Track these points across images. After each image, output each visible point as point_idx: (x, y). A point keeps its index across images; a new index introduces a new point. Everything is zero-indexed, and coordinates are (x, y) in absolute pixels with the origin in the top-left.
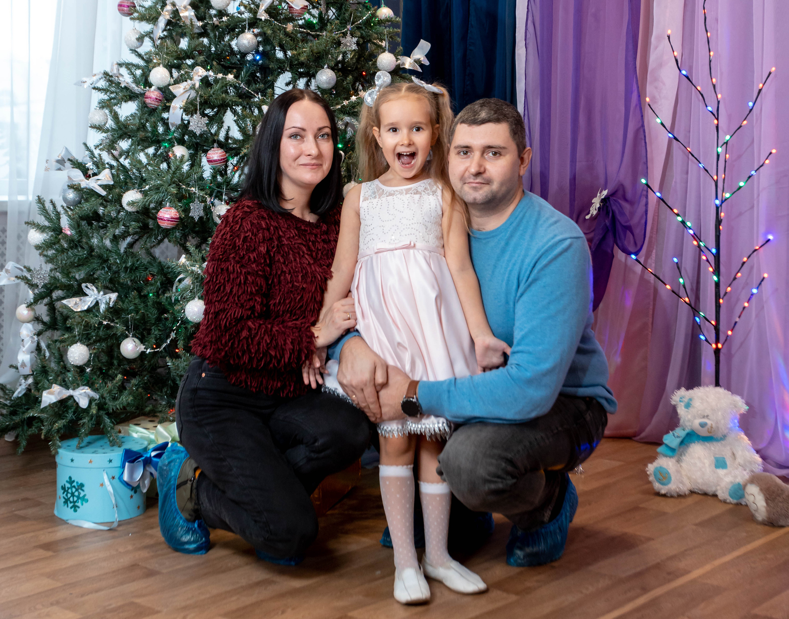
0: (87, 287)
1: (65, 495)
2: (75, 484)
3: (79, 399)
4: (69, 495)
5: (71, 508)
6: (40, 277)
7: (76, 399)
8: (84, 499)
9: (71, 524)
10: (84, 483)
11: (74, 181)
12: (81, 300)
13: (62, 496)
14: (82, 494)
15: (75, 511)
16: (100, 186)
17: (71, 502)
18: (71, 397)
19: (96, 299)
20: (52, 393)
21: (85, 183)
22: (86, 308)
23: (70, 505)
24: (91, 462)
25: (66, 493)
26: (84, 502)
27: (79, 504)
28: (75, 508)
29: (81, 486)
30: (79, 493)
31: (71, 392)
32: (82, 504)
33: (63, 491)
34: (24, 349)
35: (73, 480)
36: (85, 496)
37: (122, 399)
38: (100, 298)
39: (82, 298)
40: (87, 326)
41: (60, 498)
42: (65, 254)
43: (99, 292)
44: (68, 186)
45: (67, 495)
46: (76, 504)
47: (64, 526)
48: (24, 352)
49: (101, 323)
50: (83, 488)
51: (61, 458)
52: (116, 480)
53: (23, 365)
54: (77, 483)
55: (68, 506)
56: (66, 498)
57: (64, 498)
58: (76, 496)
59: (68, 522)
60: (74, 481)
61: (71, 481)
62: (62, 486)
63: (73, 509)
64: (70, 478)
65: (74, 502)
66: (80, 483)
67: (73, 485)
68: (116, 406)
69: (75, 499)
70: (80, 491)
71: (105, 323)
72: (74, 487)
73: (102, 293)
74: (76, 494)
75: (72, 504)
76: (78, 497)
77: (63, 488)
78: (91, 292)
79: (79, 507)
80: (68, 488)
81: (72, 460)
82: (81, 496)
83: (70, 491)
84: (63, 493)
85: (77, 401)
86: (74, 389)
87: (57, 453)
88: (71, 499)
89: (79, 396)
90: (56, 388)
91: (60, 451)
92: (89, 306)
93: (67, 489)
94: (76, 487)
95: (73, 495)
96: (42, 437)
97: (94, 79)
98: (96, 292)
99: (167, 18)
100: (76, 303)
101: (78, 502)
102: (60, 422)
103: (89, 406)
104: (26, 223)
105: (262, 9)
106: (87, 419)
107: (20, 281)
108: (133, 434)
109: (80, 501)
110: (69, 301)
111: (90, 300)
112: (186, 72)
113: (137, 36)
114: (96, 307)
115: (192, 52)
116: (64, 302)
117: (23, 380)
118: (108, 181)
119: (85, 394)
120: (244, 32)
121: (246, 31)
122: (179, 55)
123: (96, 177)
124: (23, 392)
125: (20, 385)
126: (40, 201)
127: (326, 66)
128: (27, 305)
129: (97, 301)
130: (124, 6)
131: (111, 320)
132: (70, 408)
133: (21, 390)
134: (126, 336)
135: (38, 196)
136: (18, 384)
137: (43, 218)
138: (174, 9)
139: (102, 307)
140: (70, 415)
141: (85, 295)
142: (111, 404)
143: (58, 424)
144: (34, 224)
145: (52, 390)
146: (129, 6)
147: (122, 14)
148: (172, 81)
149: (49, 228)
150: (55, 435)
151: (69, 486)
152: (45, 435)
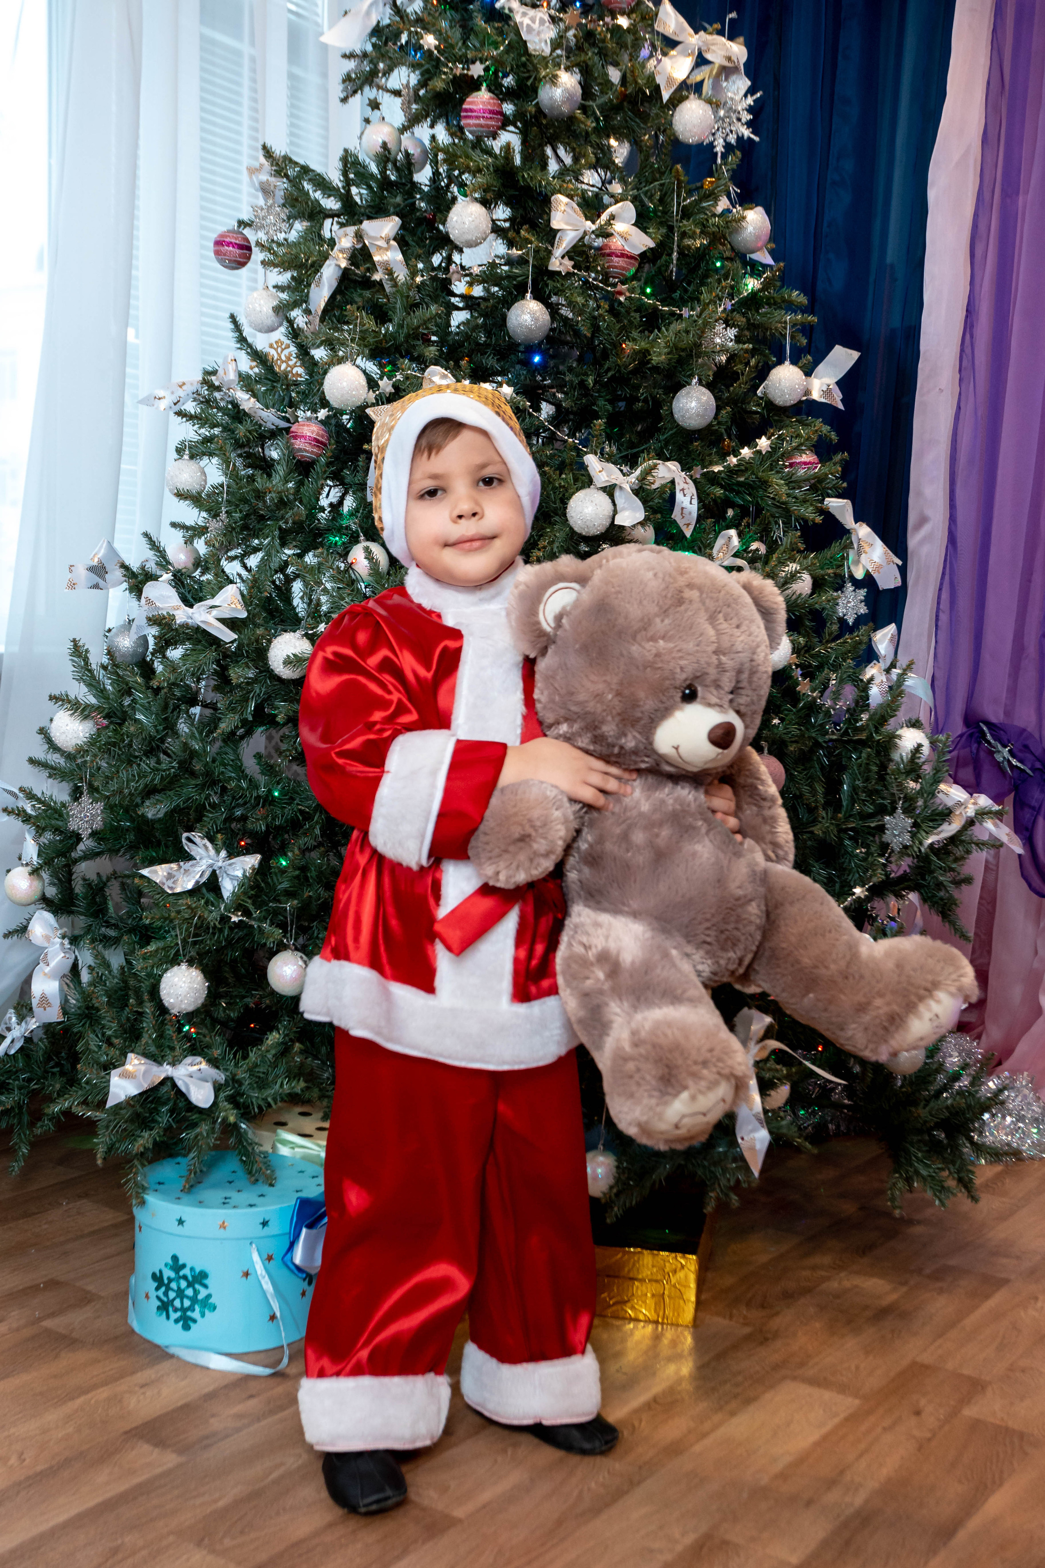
0: (189, 840)
1: (160, 1293)
2: (186, 1272)
3: (187, 1086)
4: (172, 1295)
5: (177, 1321)
6: (86, 816)
7: (180, 1084)
8: (207, 1304)
9: (178, 1358)
10: (207, 1269)
11: (159, 608)
12: (180, 867)
13: (153, 1294)
14: (203, 1293)
15: (186, 1327)
16: (222, 621)
17: (176, 1310)
18: (169, 1081)
19: (211, 866)
20: (126, 1075)
21: (183, 615)
22: (190, 886)
23: (174, 1316)
24: (223, 1226)
25: (163, 1289)
26: (207, 1312)
27: (196, 1315)
28: (186, 1322)
29: (200, 1278)
30: (196, 1292)
31: (167, 1070)
32: (203, 1315)
33: (156, 1284)
34: (47, 970)
35: (181, 1262)
36: (209, 1296)
37: (282, 1084)
38: (220, 864)
39: (182, 863)
40: (202, 927)
41: (147, 1297)
42: (136, 767)
43: (218, 852)
44: (149, 619)
45: (166, 1294)
46: (189, 1313)
47: (166, 1365)
48: (45, 974)
49: (225, 919)
50: (206, 1282)
51: (153, 1215)
52: (277, 1262)
53: (45, 1001)
54: (192, 1269)
55: (168, 1317)
56: (165, 1299)
57: (158, 1298)
58: (188, 1297)
59: (172, 1351)
60: (184, 1266)
61: (176, 1265)
62: (154, 1276)
63: (181, 1323)
64: (175, 1258)
65: (184, 1310)
66: (197, 1271)
67: (181, 1273)
68: (265, 1099)
69: (187, 1303)
70: (197, 1286)
71: (235, 919)
72: (185, 1277)
73: (223, 853)
74: (190, 1292)
75: (179, 1314)
76: (194, 1300)
77: (158, 1278)
78: (201, 851)
79: (195, 1321)
80: (170, 1280)
81: (181, 1222)
82: (200, 1297)
83: (174, 1285)
84: (157, 1289)
85: (183, 1089)
86: (173, 1064)
88: (177, 1303)
89: (187, 1080)
90: (135, 1063)
91: (150, 1200)
92: (197, 882)
93: (166, 1281)
94: (190, 1278)
95: (180, 1293)
96: (99, 1162)
97: (181, 393)
98: (212, 852)
99: (344, 264)
100: (170, 876)
101: (194, 1310)
102: (146, 1134)
103: (215, 1104)
104: (51, 698)
105: (559, 251)
106: (204, 1128)
107: (12, 817)
108: (284, 1151)
109: (197, 1307)
110: (156, 872)
111: (199, 869)
112: (407, 378)
113: (275, 303)
114: (212, 884)
115: (408, 336)
116: (145, 872)
117: (14, 1019)
118: (235, 609)
119: (199, 1075)
120: (523, 298)
121: (528, 295)
122: (381, 342)
123: (210, 602)
124: (18, 1045)
125: (9, 1029)
126: (78, 651)
127: (695, 381)
128: (29, 869)
129: (214, 872)
130: (229, 244)
131: (247, 913)
132: (165, 1104)
133: (12, 1041)
134: (281, 947)
135: (74, 641)
136: (4, 1026)
137: (84, 689)
138: (359, 246)
139: (228, 887)
140: (164, 1118)
141: (188, 857)
142: (255, 1096)
143: (145, 1140)
144: (69, 702)
145: (128, 1067)
146: (241, 247)
147: (222, 262)
148: (371, 397)
149: (98, 709)
150: (136, 1162)
151: (172, 1275)
152: (105, 1159)
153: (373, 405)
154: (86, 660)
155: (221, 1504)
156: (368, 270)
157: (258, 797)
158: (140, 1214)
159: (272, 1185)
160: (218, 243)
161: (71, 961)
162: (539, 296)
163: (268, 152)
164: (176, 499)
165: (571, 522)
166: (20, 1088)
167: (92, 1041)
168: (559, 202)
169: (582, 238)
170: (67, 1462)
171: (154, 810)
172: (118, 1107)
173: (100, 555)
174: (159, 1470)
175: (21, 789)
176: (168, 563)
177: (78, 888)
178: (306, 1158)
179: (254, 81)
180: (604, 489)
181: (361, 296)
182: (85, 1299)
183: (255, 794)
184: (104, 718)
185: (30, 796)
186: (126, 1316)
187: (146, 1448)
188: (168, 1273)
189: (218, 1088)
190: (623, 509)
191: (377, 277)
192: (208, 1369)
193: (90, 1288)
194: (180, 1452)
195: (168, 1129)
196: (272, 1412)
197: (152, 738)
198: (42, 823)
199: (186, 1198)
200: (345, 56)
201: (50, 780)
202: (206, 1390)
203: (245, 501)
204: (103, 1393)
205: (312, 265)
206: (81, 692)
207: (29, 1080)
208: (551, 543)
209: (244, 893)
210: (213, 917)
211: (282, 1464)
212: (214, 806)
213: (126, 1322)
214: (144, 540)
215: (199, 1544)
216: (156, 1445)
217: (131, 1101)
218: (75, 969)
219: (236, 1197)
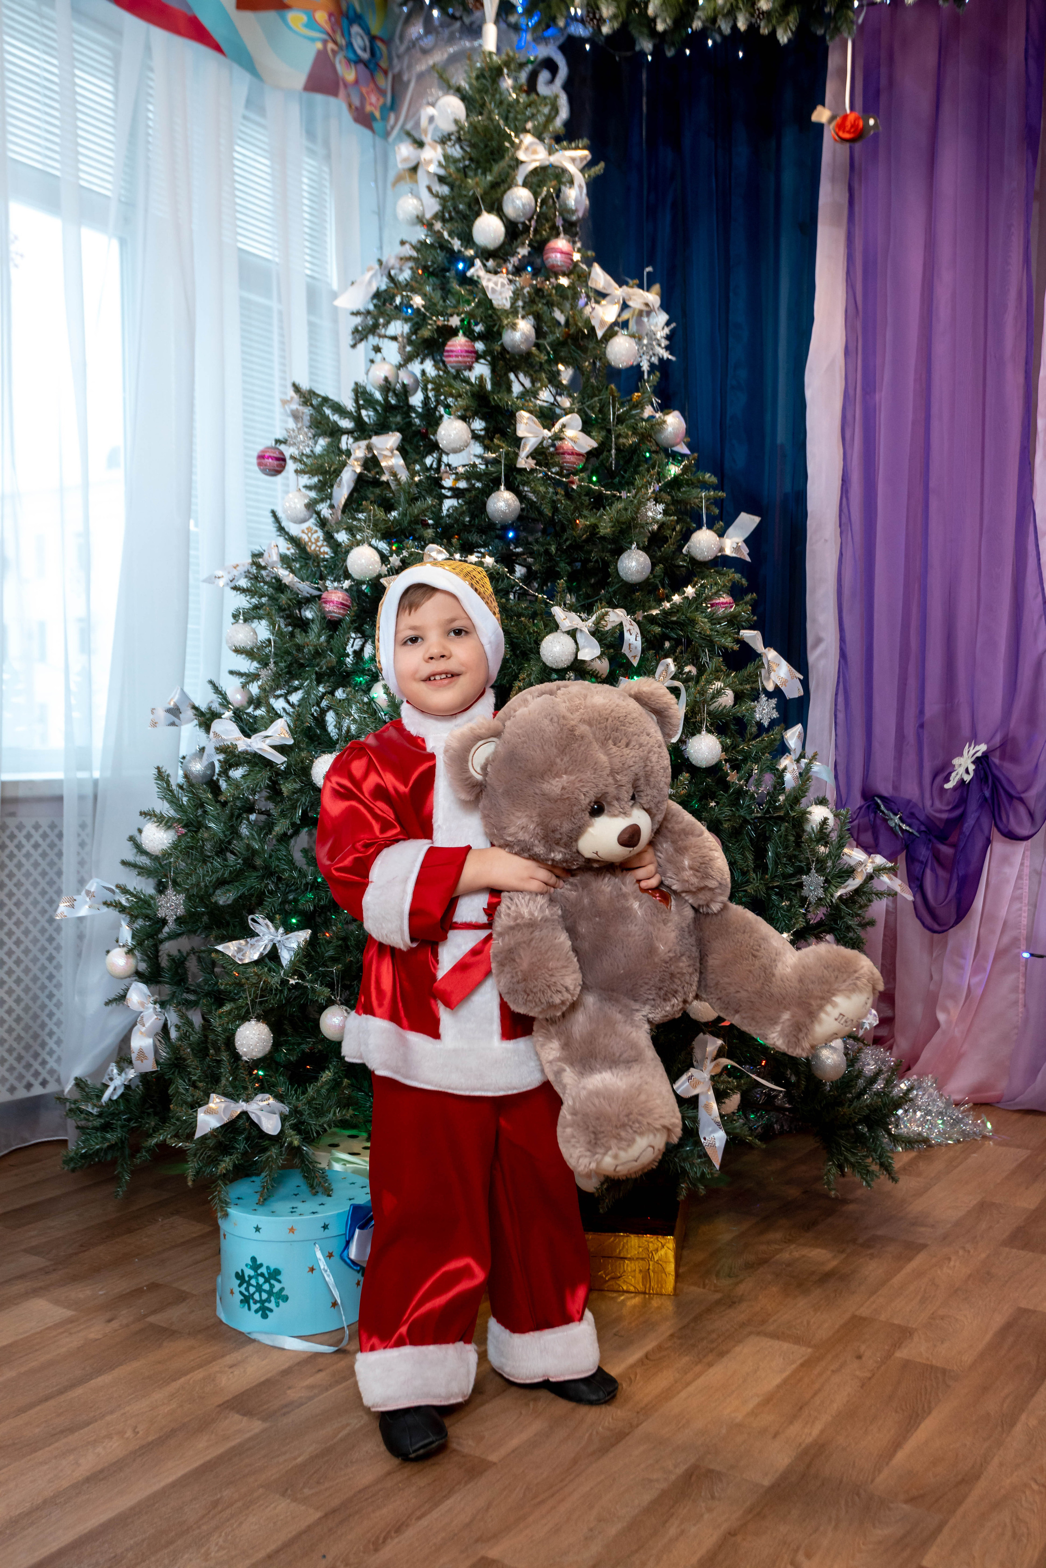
0: (253, 920)
1: (243, 1289)
2: (263, 1270)
3: (259, 1118)
4: (252, 1290)
5: (256, 1311)
6: (171, 906)
7: (253, 1116)
8: (281, 1296)
9: (259, 1342)
10: (280, 1267)
12: (247, 943)
13: (237, 1290)
14: (277, 1287)
16: (274, 747)
17: (255, 1302)
18: (244, 1114)
19: (272, 940)
20: (210, 1112)
22: (256, 957)
23: (254, 1307)
24: (292, 1230)
25: (245, 1285)
26: (281, 1302)
27: (272, 1305)
28: (264, 1312)
29: (275, 1274)
30: (272, 1286)
31: (242, 1106)
32: (278, 1305)
33: (239, 1282)
34: (143, 1029)
35: (259, 1262)
36: (282, 1289)
37: (335, 1113)
38: (279, 938)
39: (248, 940)
40: (267, 990)
41: (232, 1292)
42: (209, 865)
43: (277, 929)
44: (216, 748)
45: (247, 1289)
46: (266, 1304)
47: (250, 1348)
48: (142, 1033)
49: (284, 982)
50: (279, 1278)
51: (235, 1225)
52: (336, 1258)
53: (141, 1054)
54: (268, 1268)
55: (249, 1309)
56: (246, 1294)
57: (241, 1293)
58: (265, 1291)
59: (253, 1336)
60: (261, 1265)
61: (255, 1265)
62: (237, 1274)
63: (260, 1313)
64: (254, 1259)
65: (262, 1302)
66: (272, 1268)
67: (259, 1271)
68: (321, 1126)
69: (265, 1296)
70: (272, 1282)
71: (292, 982)
72: (262, 1275)
73: (281, 930)
74: (266, 1287)
75: (258, 1305)
76: (270, 1293)
77: (240, 1276)
78: (264, 929)
79: (271, 1310)
80: (250, 1277)
81: (257, 1229)
82: (275, 1290)
83: (253, 1282)
84: (240, 1285)
85: (256, 1121)
86: (247, 1101)
87: (226, 1215)
88: (257, 1296)
89: (259, 1113)
90: (216, 1102)
91: (232, 1211)
92: (261, 954)
93: (247, 1279)
94: (267, 1275)
95: (259, 1288)
96: (190, 1183)
97: (236, 572)
98: (272, 929)
99: (358, 470)
100: (240, 950)
101: (270, 1302)
102: (227, 1159)
103: (282, 1131)
104: (141, 814)
105: (524, 452)
106: (274, 1151)
107: (111, 909)
108: (337, 1167)
109: (272, 1299)
110: (228, 947)
111: (262, 944)
112: (411, 554)
113: (306, 501)
114: (273, 955)
115: (410, 522)
116: (220, 948)
117: (115, 1071)
118: (284, 738)
119: (268, 1109)
120: (498, 489)
121: (502, 487)
122: (389, 528)
123: (264, 733)
124: (119, 1092)
125: (111, 1079)
126: (161, 776)
127: (634, 546)
128: (125, 949)
129: (274, 945)
130: (269, 457)
131: (302, 977)
132: (242, 1133)
133: (115, 1089)
134: (330, 1003)
135: (158, 768)
136: (107, 1077)
137: (166, 805)
138: (370, 455)
139: (286, 957)
140: (241, 1145)
141: (253, 934)
142: (314, 1124)
143: (226, 1164)
144: (155, 816)
145: (211, 1105)
146: (277, 459)
147: (264, 472)
148: (384, 569)
149: (179, 821)
150: (220, 1182)
151: (252, 1273)
152: (194, 1181)
153: (385, 576)
154: (168, 783)
155: (299, 1460)
156: (377, 473)
157: (307, 884)
158: (224, 1225)
159: (329, 1196)
160: (261, 457)
161: (162, 1022)
162: (509, 488)
163: (296, 388)
164: (234, 654)
165: (544, 659)
166: (122, 1127)
167: (180, 1085)
168: (521, 416)
169: (542, 443)
170: (173, 1432)
171: (224, 898)
172: (204, 1137)
173: (175, 700)
174: (248, 1435)
175: (118, 886)
176: (229, 703)
177: (164, 962)
178: (356, 1172)
179: (282, 335)
180: (568, 633)
181: (373, 493)
182: (181, 1297)
183: (304, 882)
184: (183, 827)
185: (125, 891)
186: (215, 1310)
187: (237, 1417)
188: (249, 1272)
189: (284, 1119)
190: (584, 647)
191: (384, 478)
192: (283, 1349)
193: (184, 1288)
194: (264, 1419)
195: (245, 1154)
196: (338, 1382)
197: (222, 841)
198: (135, 913)
199: (261, 1209)
200: (353, 314)
201: (139, 878)
202: (283, 1367)
203: (288, 653)
204: (199, 1375)
205: (334, 471)
206: (165, 808)
207: (129, 1120)
208: (529, 675)
209: (299, 961)
210: (274, 981)
211: (348, 1425)
212: (271, 892)
213: (215, 1316)
214: (209, 686)
215: (284, 1494)
216: (244, 1415)
217: (215, 1132)
218: (165, 1028)
219: (302, 1207)
